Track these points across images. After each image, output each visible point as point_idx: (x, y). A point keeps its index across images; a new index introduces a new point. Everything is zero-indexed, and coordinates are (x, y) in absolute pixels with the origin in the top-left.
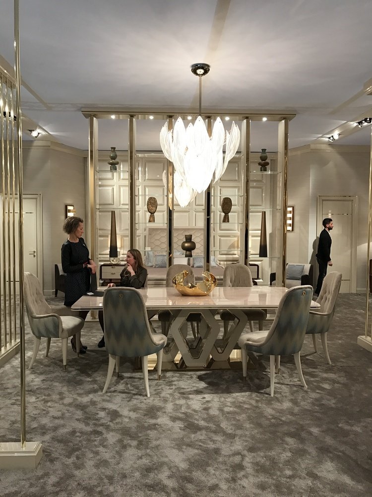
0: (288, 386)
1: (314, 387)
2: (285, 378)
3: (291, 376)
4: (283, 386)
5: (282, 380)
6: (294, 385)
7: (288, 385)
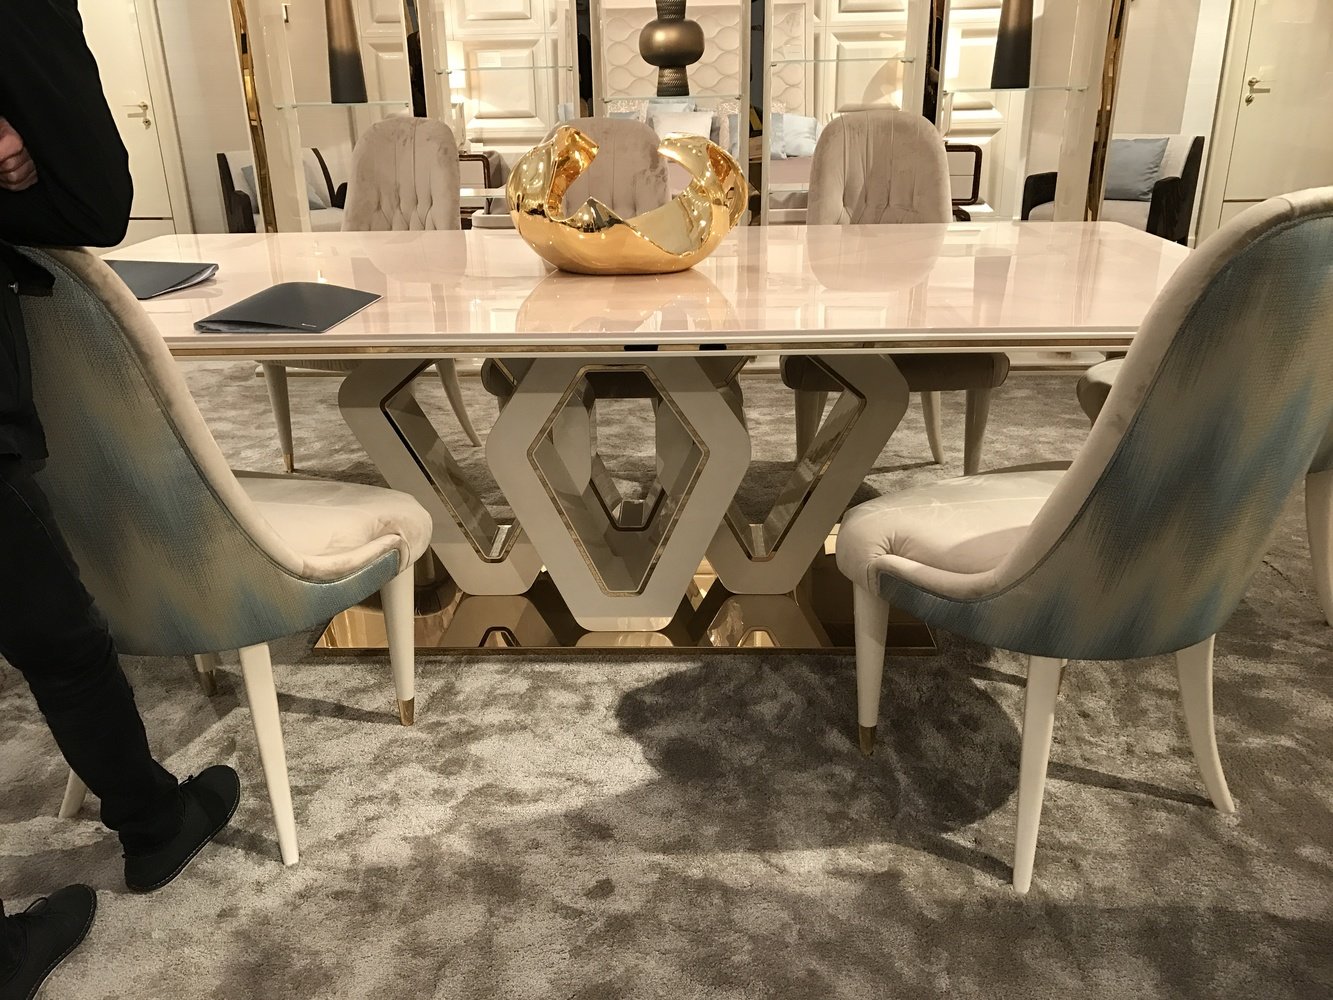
0: (1118, 797)
1: (1276, 809)
2: (1099, 731)
3: (1130, 712)
4: (1088, 795)
5: (1080, 740)
6: (1150, 788)
7: (1115, 784)
